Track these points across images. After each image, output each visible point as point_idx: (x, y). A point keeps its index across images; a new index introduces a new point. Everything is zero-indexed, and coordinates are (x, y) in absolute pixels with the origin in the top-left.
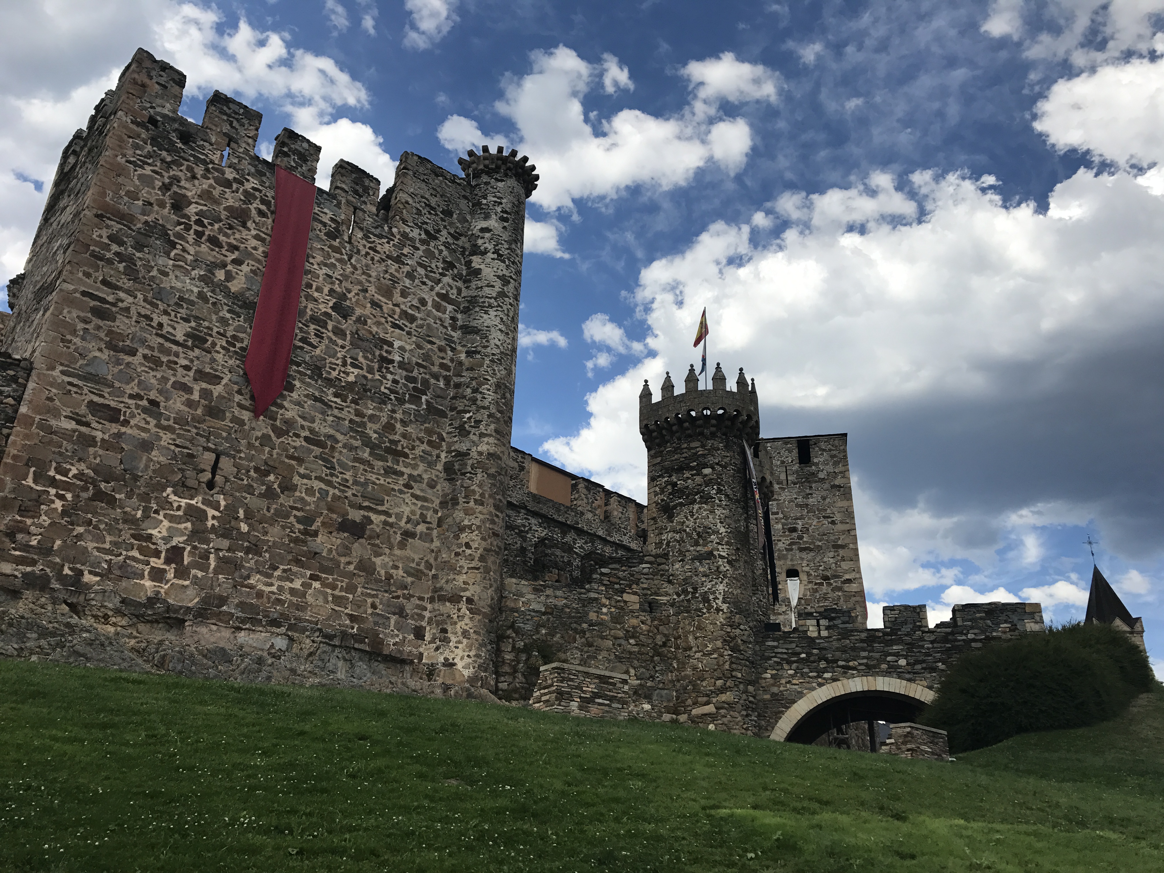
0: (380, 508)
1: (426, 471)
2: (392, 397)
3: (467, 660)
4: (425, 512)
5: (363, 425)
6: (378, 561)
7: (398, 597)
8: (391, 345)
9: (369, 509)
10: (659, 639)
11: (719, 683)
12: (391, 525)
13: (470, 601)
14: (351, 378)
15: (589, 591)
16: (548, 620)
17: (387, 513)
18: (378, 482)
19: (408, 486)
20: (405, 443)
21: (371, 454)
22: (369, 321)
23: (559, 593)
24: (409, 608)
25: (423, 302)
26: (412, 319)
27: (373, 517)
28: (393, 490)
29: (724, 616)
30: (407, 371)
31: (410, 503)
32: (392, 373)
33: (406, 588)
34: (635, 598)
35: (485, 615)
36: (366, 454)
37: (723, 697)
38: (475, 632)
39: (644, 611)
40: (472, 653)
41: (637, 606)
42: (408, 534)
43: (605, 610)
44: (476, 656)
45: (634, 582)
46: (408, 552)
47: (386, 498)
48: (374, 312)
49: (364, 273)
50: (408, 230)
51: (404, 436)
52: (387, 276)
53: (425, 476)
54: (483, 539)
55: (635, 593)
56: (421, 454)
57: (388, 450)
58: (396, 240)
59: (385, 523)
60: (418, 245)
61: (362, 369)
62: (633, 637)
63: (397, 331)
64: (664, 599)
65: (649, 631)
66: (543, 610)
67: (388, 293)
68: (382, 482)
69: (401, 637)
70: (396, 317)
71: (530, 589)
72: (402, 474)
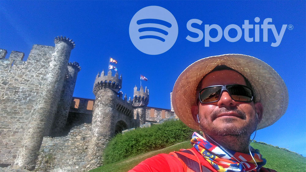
0: (7, 127)
1: (25, 116)
2: (17, 100)
3: (22, 162)
4: (23, 126)
5: (6, 108)
6: (4, 140)
7: (9, 148)
8: (20, 88)
9: (4, 128)
10: (85, 147)
11: (92, 157)
12: (10, 131)
13: (26, 146)
14: (5, 98)
15: (66, 138)
16: (53, 147)
17: (10, 128)
18: (8, 121)
19: (18, 120)
20: (19, 110)
21: (7, 115)
22: (13, 84)
23: (58, 140)
24: (12, 150)
25: (32, 76)
26: (28, 81)
27: (4, 130)
28: (13, 122)
29: (96, 138)
30: (23, 93)
31: (18, 124)
32: (18, 94)
33: (12, 146)
34: (80, 137)
35: (30, 149)
36: (5, 115)
37: (92, 162)
38: (26, 154)
39: (82, 140)
40: (23, 160)
41: (80, 139)
42: (15, 132)
43: (70, 142)
44: (24, 161)
45: (80, 133)
46: (15, 137)
47: (10, 124)
48: (15, 82)
49: (14, 73)
50: (30, 61)
51: (19, 108)
52: (22, 73)
53: (25, 117)
54: (34, 130)
55: (80, 136)
56: (25, 112)
57: (13, 113)
58: (26, 65)
59: (9, 131)
60: (33, 64)
61: (8, 95)
62: (77, 148)
63: (22, 84)
64: (88, 136)
65: (82, 145)
66: (52, 145)
67: (21, 76)
68: (9, 121)
69: (8, 158)
70: (23, 81)
71: (50, 140)
72: (17, 118)
